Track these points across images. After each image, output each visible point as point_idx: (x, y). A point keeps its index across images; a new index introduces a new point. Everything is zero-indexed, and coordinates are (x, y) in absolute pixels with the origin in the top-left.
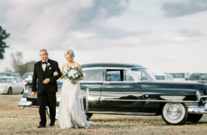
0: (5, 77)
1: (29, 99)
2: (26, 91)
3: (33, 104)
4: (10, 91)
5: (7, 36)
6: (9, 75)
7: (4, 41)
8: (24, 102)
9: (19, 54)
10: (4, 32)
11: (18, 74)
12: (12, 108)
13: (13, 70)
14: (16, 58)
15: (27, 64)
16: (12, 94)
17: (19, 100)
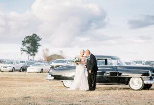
0: (39, 63)
1: (52, 76)
2: (51, 71)
3: (55, 79)
4: (42, 71)
5: (40, 40)
6: (41, 62)
7: (38, 42)
8: (50, 77)
9: (47, 50)
10: (38, 38)
11: (46, 61)
12: (43, 81)
13: (43, 59)
14: (45, 52)
15: (51, 55)
16: (43, 73)
17: (47, 76)
